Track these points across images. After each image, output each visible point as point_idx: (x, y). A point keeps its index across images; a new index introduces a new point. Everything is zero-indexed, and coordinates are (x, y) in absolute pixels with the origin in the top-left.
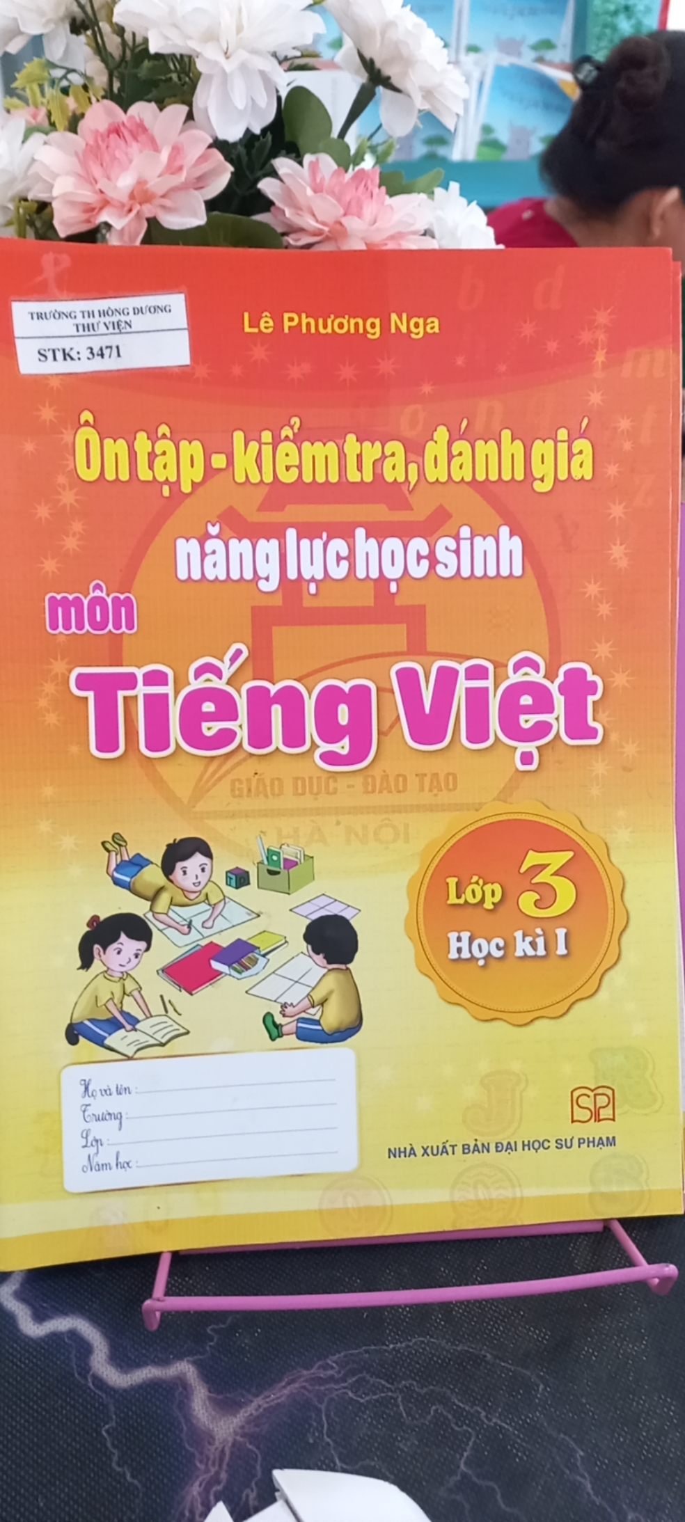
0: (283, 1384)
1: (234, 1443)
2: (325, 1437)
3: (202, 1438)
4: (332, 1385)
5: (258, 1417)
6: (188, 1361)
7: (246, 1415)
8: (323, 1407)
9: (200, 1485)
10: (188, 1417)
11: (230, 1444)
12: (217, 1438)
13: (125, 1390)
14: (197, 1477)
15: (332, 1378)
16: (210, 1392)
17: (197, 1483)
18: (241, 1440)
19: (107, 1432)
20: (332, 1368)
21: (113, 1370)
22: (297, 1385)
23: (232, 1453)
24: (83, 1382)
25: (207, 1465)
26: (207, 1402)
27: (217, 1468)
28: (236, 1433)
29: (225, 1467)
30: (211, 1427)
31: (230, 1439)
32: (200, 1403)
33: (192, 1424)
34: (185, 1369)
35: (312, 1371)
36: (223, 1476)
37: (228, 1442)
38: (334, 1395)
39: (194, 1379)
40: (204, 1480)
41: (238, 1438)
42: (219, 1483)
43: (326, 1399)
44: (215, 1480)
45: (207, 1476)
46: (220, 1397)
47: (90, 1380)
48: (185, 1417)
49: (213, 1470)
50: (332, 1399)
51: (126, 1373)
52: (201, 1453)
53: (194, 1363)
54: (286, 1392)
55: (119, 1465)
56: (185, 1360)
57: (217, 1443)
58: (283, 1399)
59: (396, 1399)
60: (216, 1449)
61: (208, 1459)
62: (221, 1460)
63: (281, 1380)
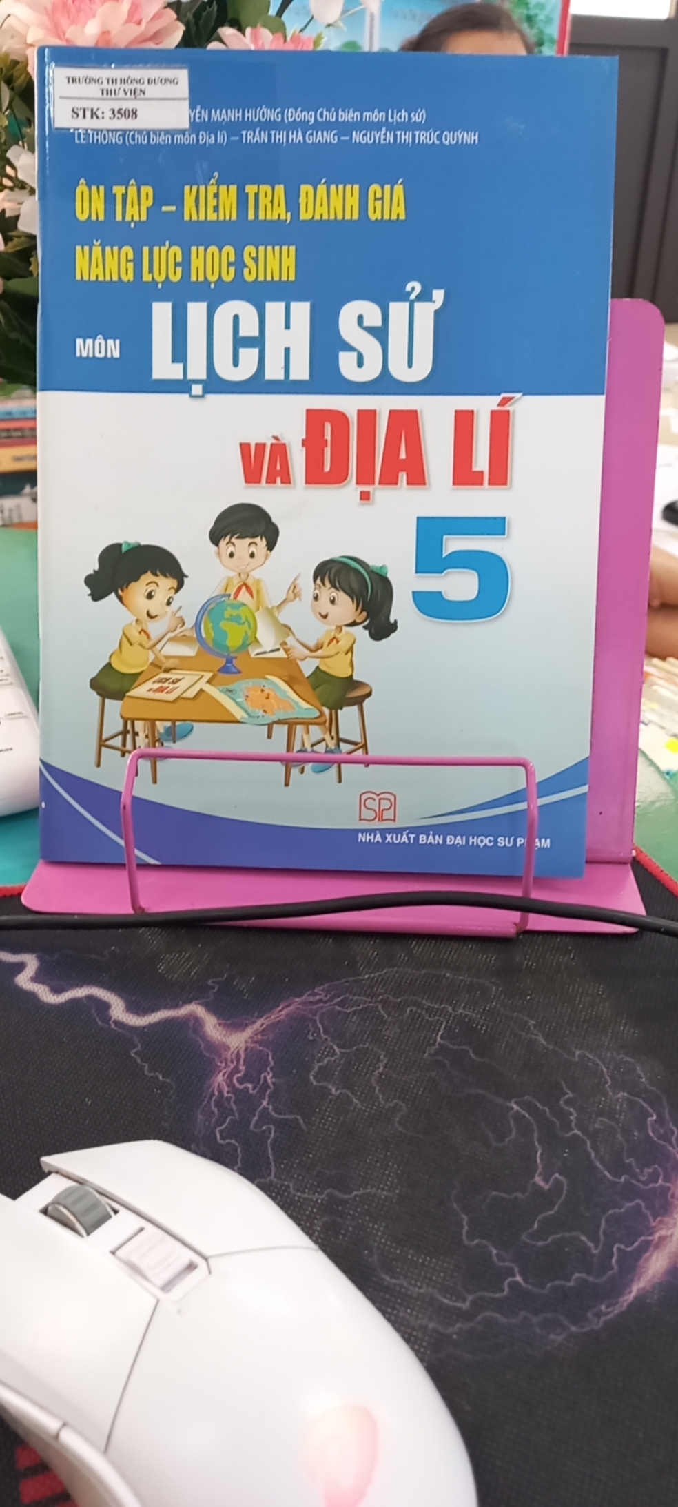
0: (280, 1008)
1: (246, 1049)
2: (322, 1035)
3: (217, 1049)
4: (322, 1005)
5: (263, 1030)
6: (196, 1004)
7: (252, 1030)
8: (317, 1018)
9: (224, 1075)
10: (204, 1037)
11: (243, 1049)
12: (231, 1046)
13: (144, 1027)
14: (220, 1071)
15: (320, 1001)
16: (218, 1019)
17: (221, 1074)
18: (252, 1045)
19: (136, 1053)
20: (320, 994)
21: (131, 1016)
22: (291, 1008)
23: (246, 1055)
24: (107, 1026)
25: (226, 1064)
26: (218, 1026)
27: (235, 1063)
28: (246, 1042)
29: (242, 1062)
30: (224, 1040)
31: (243, 1046)
32: (212, 1027)
33: (209, 1041)
34: (195, 1009)
35: (303, 998)
36: (242, 1068)
37: (241, 1048)
38: (325, 1010)
39: (203, 1013)
40: (226, 1072)
41: (249, 1045)
42: (239, 1072)
43: (318, 1014)
44: (236, 1070)
45: (229, 1069)
46: (229, 1022)
47: (113, 1026)
48: (201, 1038)
49: (232, 1066)
50: (323, 1014)
51: (144, 1016)
52: (220, 1057)
53: (200, 1004)
54: (283, 1012)
55: (150, 1071)
56: (193, 1003)
57: (232, 1050)
58: (282, 1017)
59: (377, 1007)
60: (232, 1053)
61: (226, 1059)
62: (238, 1061)
63: (278, 1006)
